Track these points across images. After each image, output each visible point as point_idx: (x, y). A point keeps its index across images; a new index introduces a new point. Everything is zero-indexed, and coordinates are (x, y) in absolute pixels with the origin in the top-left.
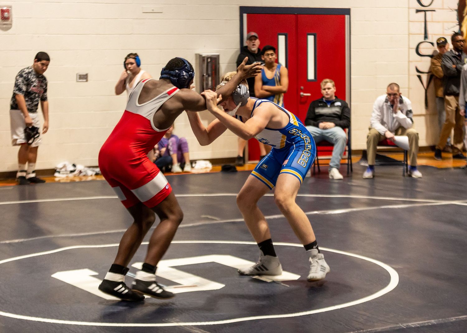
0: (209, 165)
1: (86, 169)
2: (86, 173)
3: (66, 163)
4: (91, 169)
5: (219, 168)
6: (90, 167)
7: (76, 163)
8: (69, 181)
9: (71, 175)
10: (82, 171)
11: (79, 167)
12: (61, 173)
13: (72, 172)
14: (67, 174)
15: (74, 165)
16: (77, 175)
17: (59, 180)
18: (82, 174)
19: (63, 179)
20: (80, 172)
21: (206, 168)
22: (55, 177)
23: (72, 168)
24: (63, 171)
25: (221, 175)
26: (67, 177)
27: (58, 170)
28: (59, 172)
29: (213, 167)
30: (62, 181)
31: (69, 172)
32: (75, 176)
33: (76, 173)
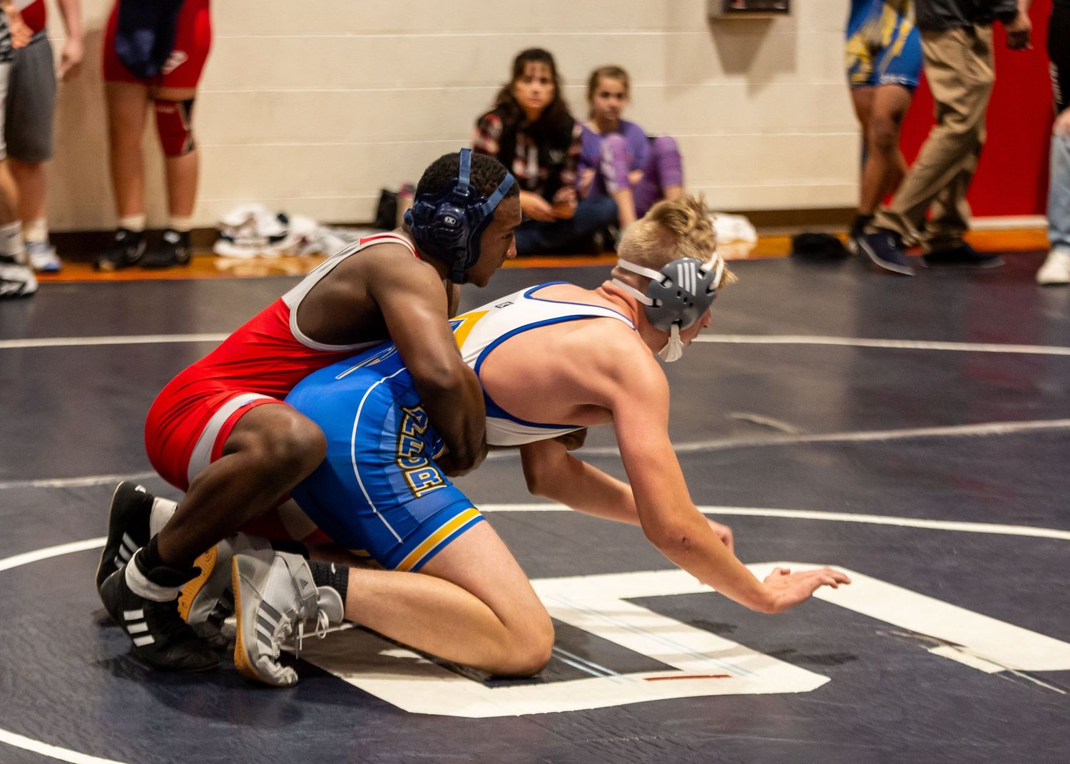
0: (748, 233)
1: (324, 232)
2: (326, 247)
3: (257, 209)
4: (342, 232)
5: (782, 240)
6: (334, 226)
7: (288, 210)
8: (262, 273)
9: (271, 252)
10: (307, 239)
11: (301, 225)
12: (239, 241)
13: (274, 240)
14: (258, 246)
15: (283, 219)
16: (291, 253)
17: (231, 269)
18: (309, 249)
19: (244, 265)
20: (304, 241)
21: (737, 241)
22: (218, 256)
23: (275, 228)
24: (244, 238)
25: (788, 267)
26: (258, 257)
27: (228, 233)
28: (231, 240)
29: (760, 238)
30: (241, 272)
31: (263, 241)
32: (284, 255)
33: (288, 243)
